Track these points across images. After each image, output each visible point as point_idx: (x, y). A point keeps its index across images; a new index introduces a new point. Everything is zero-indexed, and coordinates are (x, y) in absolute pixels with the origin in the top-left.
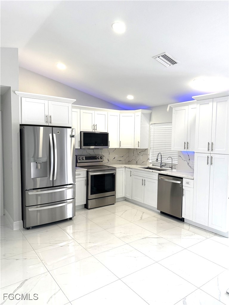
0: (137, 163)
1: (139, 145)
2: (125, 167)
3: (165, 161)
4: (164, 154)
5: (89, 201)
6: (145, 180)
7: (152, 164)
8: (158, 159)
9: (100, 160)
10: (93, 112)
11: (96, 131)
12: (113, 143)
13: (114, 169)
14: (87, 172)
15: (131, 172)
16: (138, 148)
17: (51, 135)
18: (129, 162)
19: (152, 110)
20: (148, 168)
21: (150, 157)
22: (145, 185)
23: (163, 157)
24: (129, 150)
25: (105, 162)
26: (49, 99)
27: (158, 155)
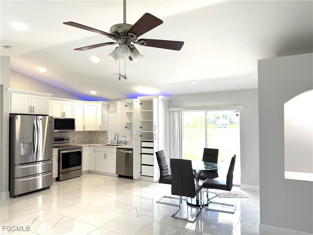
0: (98, 143)
1: (101, 128)
2: (89, 146)
3: (120, 139)
4: (119, 134)
5: (61, 175)
6: (106, 154)
7: (110, 143)
8: (116, 138)
9: (66, 141)
10: (62, 102)
11: (64, 117)
12: (79, 127)
13: (81, 148)
14: (59, 151)
15: (94, 149)
16: (100, 130)
17: (35, 122)
18: (91, 142)
19: (109, 102)
20: (108, 145)
21: (109, 137)
22: (106, 157)
23: (119, 137)
24: (90, 132)
25: (71, 143)
26: (32, 94)
27: (115, 135)
